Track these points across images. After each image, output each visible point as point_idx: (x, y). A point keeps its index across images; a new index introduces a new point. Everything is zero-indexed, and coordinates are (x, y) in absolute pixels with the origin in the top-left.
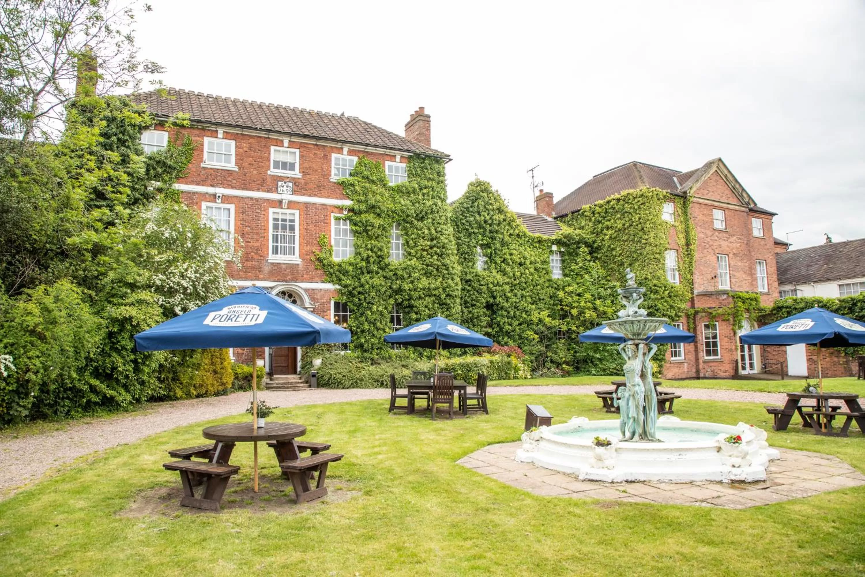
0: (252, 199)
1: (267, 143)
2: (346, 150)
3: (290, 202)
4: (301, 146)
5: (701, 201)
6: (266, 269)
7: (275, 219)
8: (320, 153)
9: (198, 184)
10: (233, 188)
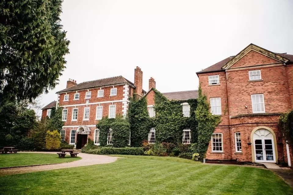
0: (81, 106)
1: (85, 91)
2: (101, 88)
3: (88, 105)
4: (92, 90)
5: (241, 69)
6: (82, 122)
7: (86, 110)
8: (95, 91)
9: (72, 104)
10: (78, 104)
